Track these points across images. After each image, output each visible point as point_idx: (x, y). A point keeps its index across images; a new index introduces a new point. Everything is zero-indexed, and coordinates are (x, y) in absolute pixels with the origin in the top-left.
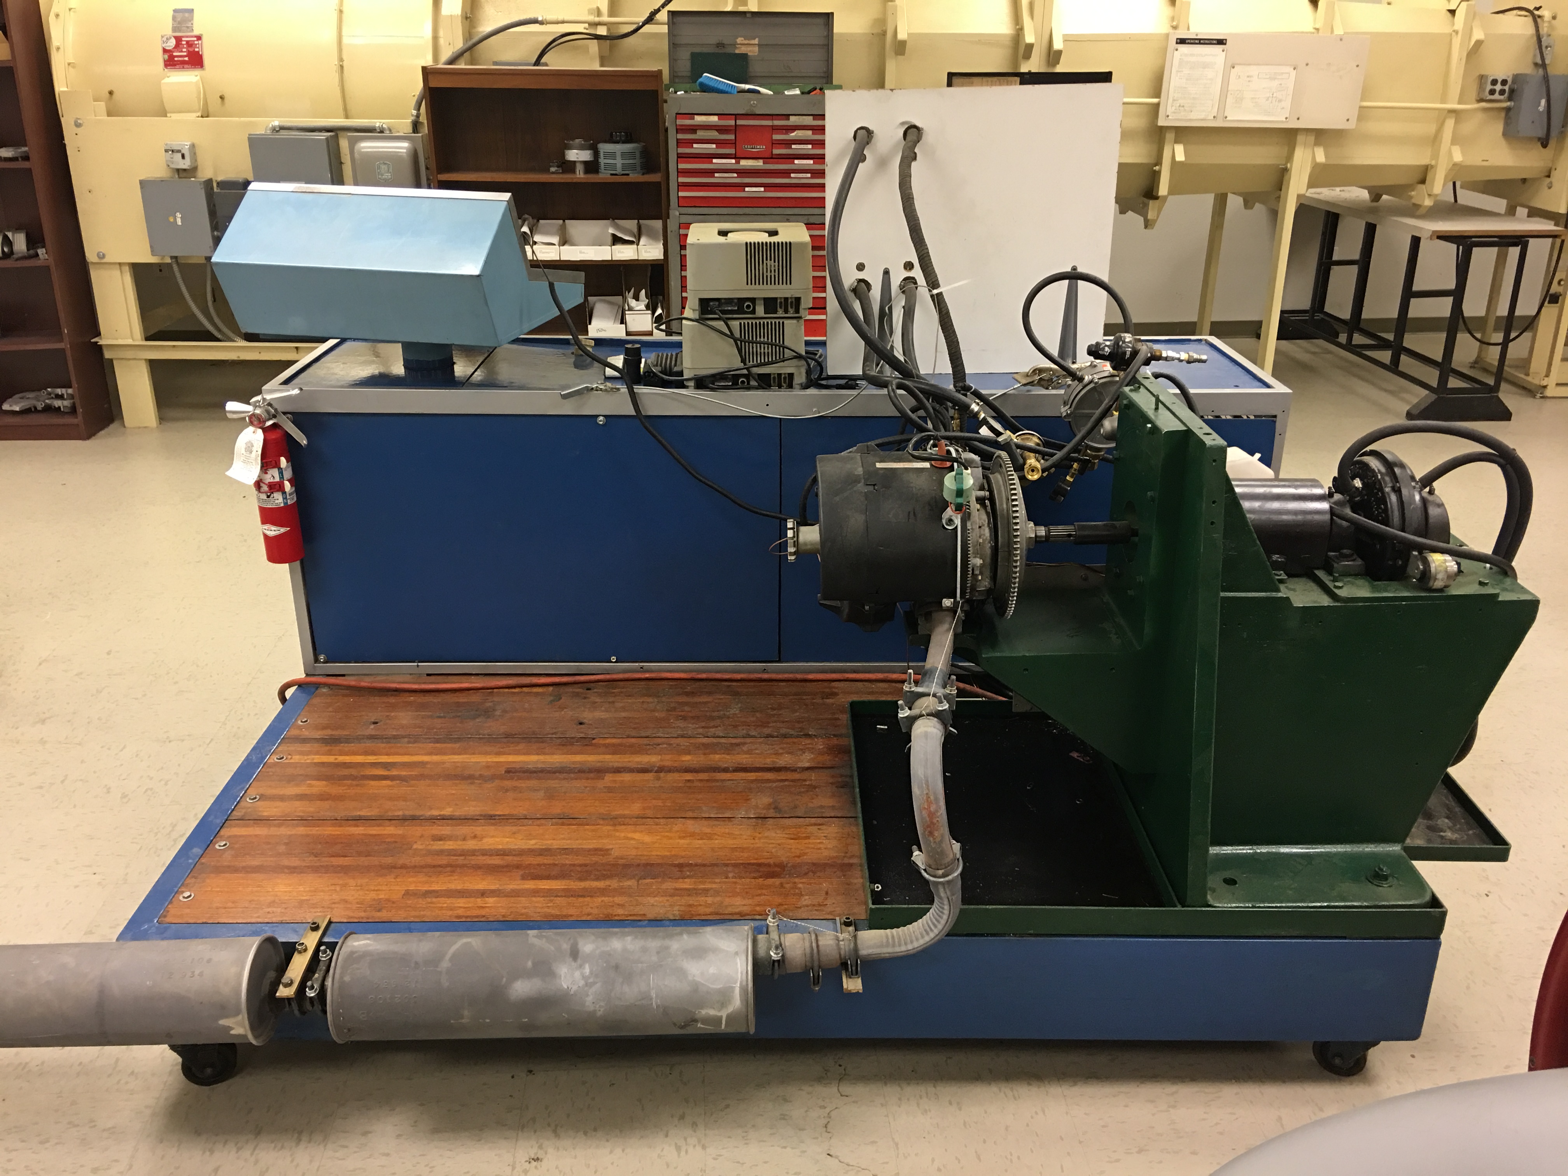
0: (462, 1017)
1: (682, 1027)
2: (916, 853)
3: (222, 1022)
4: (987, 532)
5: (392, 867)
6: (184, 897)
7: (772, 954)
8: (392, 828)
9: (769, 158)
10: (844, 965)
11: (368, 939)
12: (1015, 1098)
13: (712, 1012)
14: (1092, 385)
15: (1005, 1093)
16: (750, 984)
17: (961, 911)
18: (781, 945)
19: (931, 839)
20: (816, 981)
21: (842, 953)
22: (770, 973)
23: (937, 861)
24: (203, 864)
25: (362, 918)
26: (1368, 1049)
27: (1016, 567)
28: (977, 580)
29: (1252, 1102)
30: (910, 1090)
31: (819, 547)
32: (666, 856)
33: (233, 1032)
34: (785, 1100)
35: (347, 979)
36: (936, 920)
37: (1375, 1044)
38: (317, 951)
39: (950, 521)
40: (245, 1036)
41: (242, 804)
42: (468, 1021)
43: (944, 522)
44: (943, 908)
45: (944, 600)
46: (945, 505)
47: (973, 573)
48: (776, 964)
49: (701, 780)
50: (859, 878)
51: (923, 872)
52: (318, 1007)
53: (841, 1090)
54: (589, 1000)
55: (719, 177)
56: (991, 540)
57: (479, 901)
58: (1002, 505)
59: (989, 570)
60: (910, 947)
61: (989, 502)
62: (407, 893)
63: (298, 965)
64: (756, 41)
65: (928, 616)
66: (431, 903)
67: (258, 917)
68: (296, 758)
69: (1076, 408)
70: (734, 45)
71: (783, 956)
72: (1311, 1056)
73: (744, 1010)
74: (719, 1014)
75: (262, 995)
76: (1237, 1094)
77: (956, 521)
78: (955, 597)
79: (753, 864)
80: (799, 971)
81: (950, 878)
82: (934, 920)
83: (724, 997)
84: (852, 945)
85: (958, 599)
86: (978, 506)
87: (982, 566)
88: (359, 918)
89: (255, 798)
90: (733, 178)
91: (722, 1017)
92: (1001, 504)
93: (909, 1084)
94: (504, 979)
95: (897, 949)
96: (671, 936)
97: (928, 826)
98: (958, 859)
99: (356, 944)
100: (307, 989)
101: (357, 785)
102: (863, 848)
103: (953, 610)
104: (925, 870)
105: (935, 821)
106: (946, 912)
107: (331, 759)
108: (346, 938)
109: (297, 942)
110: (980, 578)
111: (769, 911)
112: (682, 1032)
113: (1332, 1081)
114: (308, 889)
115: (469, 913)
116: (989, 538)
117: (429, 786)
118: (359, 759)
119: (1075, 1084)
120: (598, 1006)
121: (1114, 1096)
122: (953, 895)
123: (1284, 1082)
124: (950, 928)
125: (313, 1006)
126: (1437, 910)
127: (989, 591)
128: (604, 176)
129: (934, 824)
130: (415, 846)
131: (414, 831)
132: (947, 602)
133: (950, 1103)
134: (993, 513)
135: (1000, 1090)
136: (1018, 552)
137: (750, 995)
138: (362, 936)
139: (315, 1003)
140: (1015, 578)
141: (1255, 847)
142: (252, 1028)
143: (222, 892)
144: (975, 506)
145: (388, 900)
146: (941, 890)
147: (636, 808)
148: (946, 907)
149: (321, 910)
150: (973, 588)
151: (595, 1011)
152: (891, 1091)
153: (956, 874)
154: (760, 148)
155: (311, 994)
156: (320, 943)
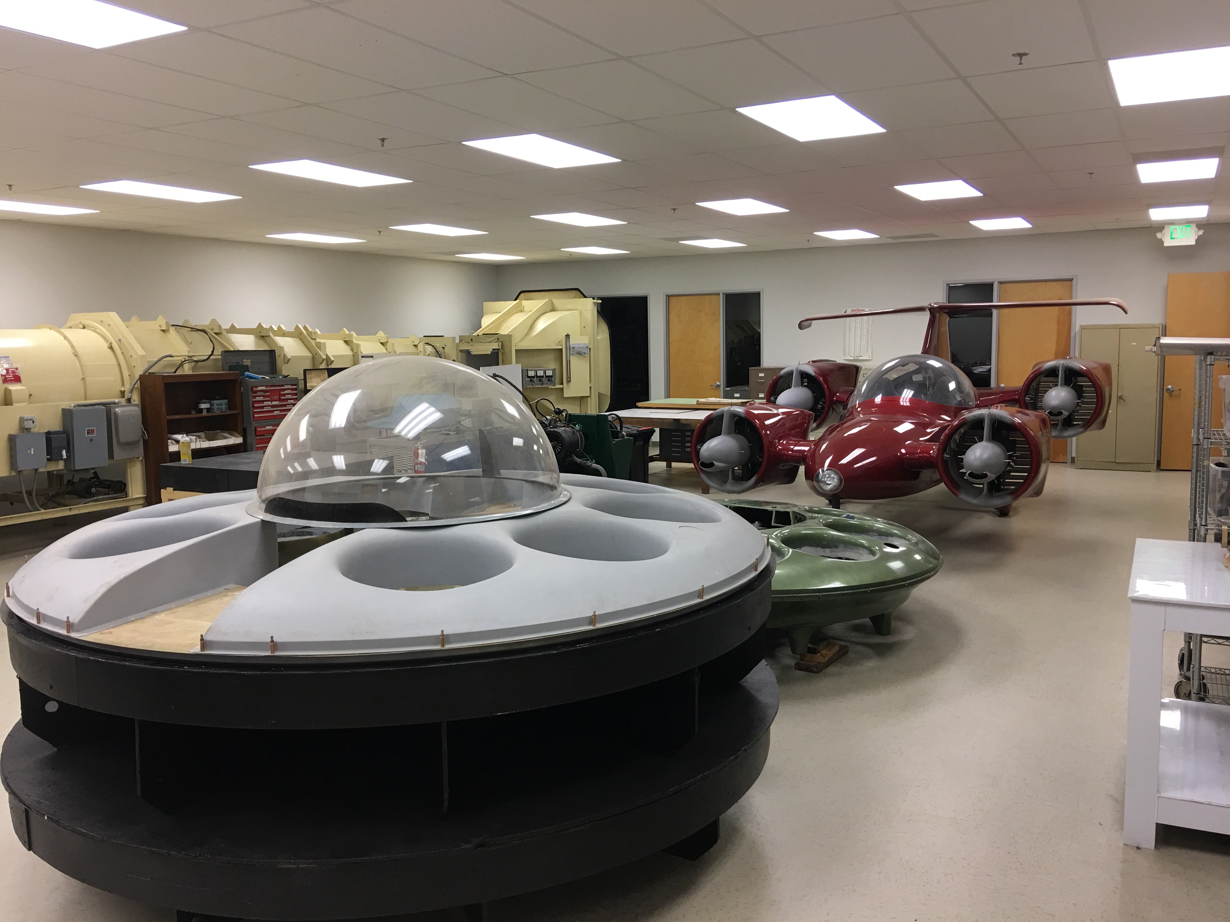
9: (280, 400)
55: (266, 409)
64: (250, 360)
70: (243, 362)
90: (270, 409)
128: (218, 413)
154: (277, 397)
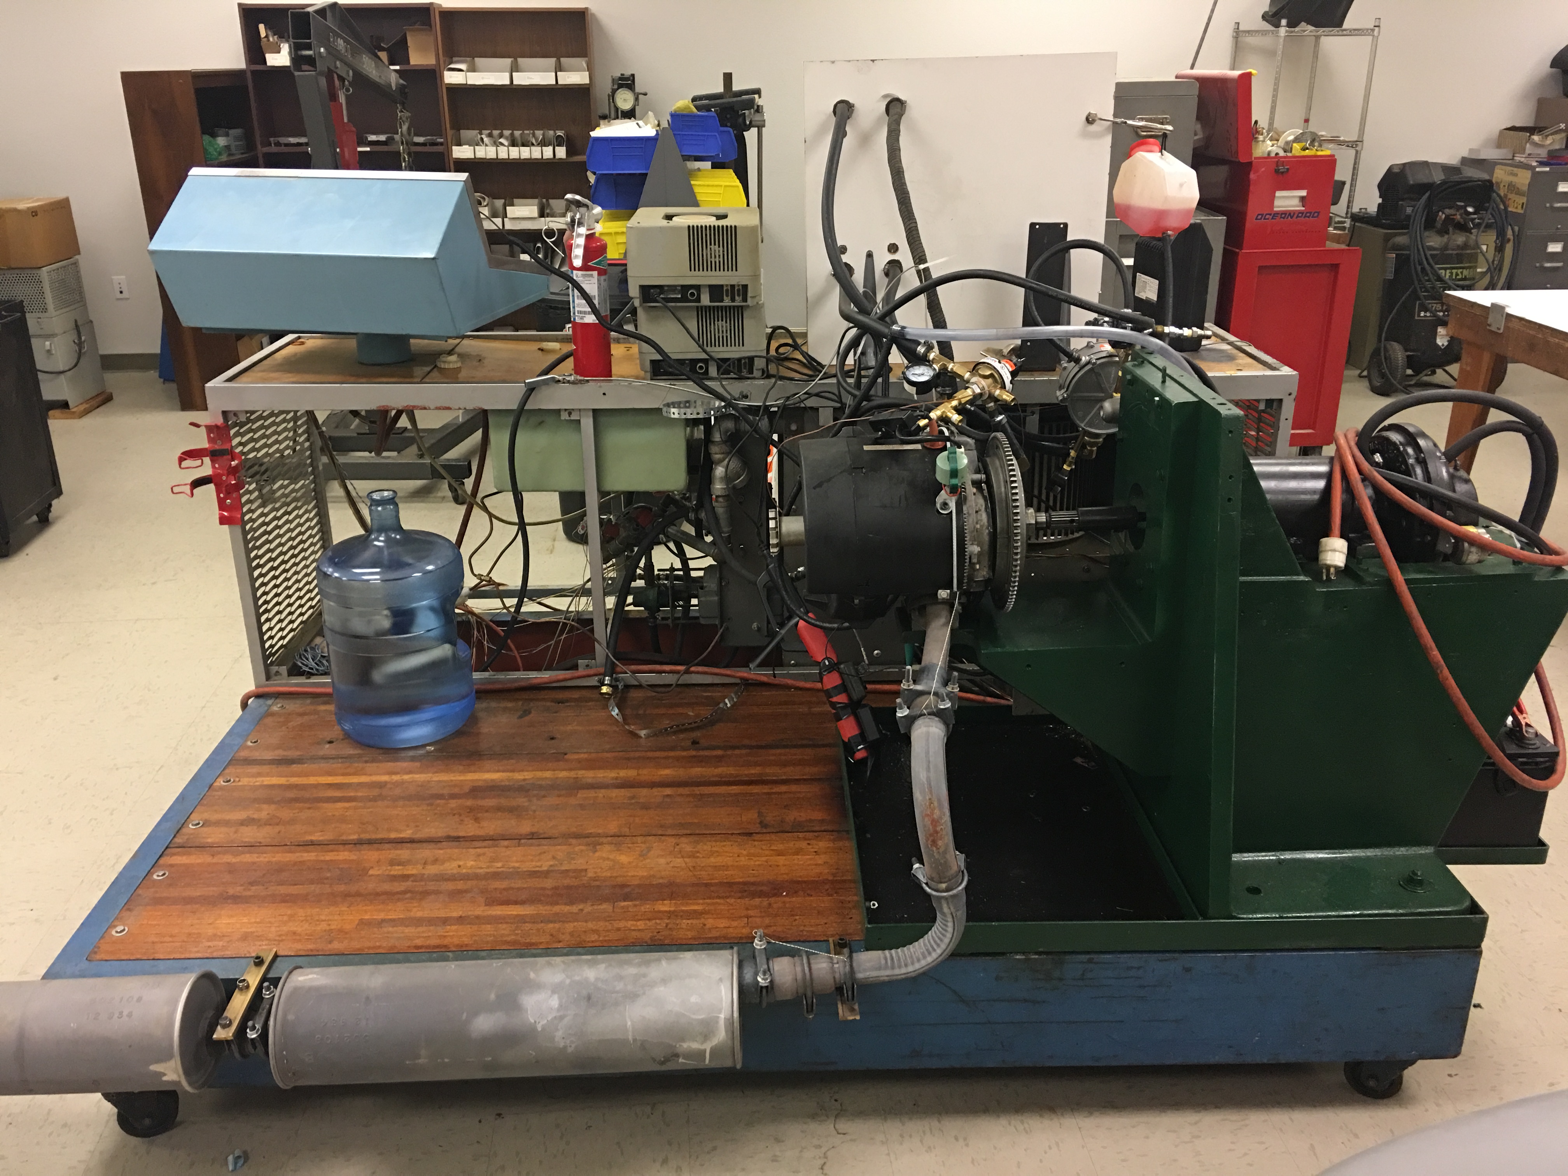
0: (418, 1057)
1: (662, 1063)
2: (916, 866)
3: (154, 1068)
4: (984, 517)
5: (346, 895)
6: (117, 932)
7: (759, 979)
8: (346, 853)
10: (839, 989)
11: (315, 973)
12: (1027, 1132)
13: (695, 1046)
14: (1089, 366)
15: (1015, 1127)
16: (736, 1014)
17: (966, 926)
18: (769, 970)
19: (934, 849)
20: (810, 1007)
21: (837, 976)
22: (758, 1001)
23: (940, 875)
24: (139, 895)
25: (312, 950)
26: (1404, 1069)
27: (1017, 554)
28: (975, 570)
29: (1281, 1130)
30: (915, 1126)
31: (803, 537)
32: (643, 877)
33: (165, 1078)
34: (778, 1140)
35: (291, 1017)
36: (939, 938)
37: (1412, 1063)
38: (260, 988)
39: (945, 505)
40: (178, 1083)
41: (184, 830)
42: (426, 1061)
43: (938, 506)
44: (946, 926)
45: (940, 591)
46: (939, 487)
47: (970, 561)
48: (764, 991)
49: (681, 795)
50: (855, 896)
51: (924, 885)
52: (260, 1048)
53: (837, 1126)
54: (559, 1034)
56: (989, 525)
57: (440, 931)
58: (999, 489)
59: (987, 558)
60: (911, 969)
61: (985, 487)
62: (362, 922)
63: (239, 1003)
65: (922, 610)
66: (388, 933)
67: (198, 952)
68: (245, 781)
69: (1073, 391)
71: (771, 982)
72: (1343, 1078)
73: (730, 1042)
74: (702, 1047)
75: (200, 1036)
76: (1265, 1121)
77: (950, 505)
78: (951, 588)
79: (739, 883)
80: (789, 997)
81: (955, 892)
82: (937, 939)
83: (707, 1029)
84: (848, 968)
85: (955, 589)
86: (975, 490)
87: (980, 554)
88: (308, 950)
89: (198, 824)
91: (705, 1051)
92: (999, 487)
93: (911, 1119)
94: (465, 1015)
95: (897, 971)
96: (647, 963)
97: (931, 835)
98: (963, 872)
99: (301, 978)
100: (248, 1030)
101: (309, 808)
102: (856, 862)
103: (949, 603)
104: (927, 884)
105: (938, 829)
106: (950, 929)
107: (282, 781)
108: (290, 972)
109: (237, 979)
110: (978, 567)
111: (756, 933)
112: (664, 1068)
113: (1365, 1104)
114: (253, 920)
115: (428, 942)
116: (986, 524)
117: (387, 807)
118: (312, 780)
119: (1091, 1114)
120: (568, 1042)
121: (1133, 1127)
122: (958, 910)
123: (1315, 1106)
124: (954, 947)
125: (255, 1048)
126: (1477, 916)
127: (987, 582)
129: (937, 832)
130: (371, 872)
131: (370, 855)
132: (943, 594)
133: (956, 1139)
134: (991, 499)
135: (1010, 1124)
136: (1019, 538)
137: (735, 1025)
138: (309, 970)
139: (257, 1044)
140: (1016, 566)
141: (1278, 854)
142: (187, 1072)
143: (159, 925)
144: (971, 490)
145: (340, 931)
146: (945, 906)
147: (613, 827)
148: (950, 924)
149: (267, 942)
150: (971, 578)
151: (565, 1047)
152: (893, 1128)
153: (960, 888)
155: (252, 1035)
156: (264, 979)
